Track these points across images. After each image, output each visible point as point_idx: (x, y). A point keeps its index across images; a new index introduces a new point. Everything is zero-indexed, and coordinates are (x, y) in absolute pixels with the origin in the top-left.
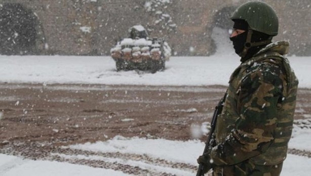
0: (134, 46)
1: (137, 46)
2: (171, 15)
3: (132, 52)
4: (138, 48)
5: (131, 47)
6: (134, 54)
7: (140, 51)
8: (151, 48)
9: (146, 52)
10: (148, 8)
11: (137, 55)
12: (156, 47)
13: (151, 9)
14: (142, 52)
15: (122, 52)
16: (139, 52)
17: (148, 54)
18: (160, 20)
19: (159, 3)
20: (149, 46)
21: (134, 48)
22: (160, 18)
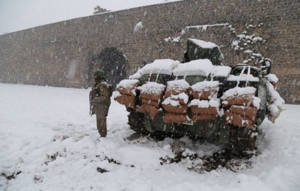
0: (172, 78)
1: (180, 78)
2: (263, 55)
3: (164, 94)
4: (183, 84)
5: (165, 78)
6: (166, 102)
7: (187, 91)
8: (225, 85)
9: (205, 97)
10: (235, 46)
11: (175, 104)
12: (242, 84)
13: (239, 48)
14: (191, 98)
15: (138, 92)
16: (185, 97)
17: (214, 102)
18: (250, 60)
19: (249, 41)
20: (220, 79)
21: (171, 83)
22: (249, 58)
